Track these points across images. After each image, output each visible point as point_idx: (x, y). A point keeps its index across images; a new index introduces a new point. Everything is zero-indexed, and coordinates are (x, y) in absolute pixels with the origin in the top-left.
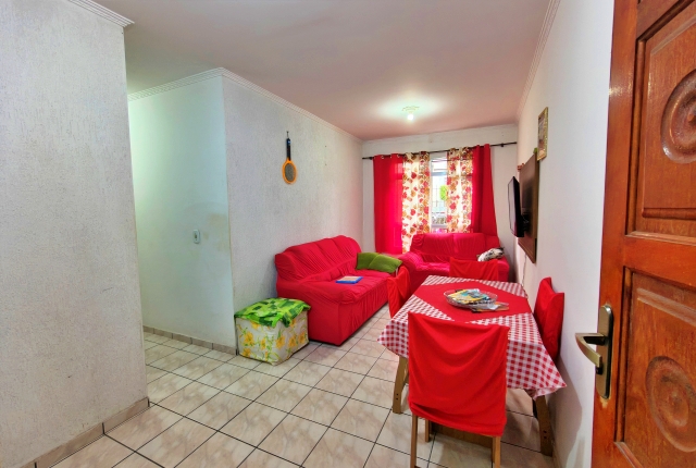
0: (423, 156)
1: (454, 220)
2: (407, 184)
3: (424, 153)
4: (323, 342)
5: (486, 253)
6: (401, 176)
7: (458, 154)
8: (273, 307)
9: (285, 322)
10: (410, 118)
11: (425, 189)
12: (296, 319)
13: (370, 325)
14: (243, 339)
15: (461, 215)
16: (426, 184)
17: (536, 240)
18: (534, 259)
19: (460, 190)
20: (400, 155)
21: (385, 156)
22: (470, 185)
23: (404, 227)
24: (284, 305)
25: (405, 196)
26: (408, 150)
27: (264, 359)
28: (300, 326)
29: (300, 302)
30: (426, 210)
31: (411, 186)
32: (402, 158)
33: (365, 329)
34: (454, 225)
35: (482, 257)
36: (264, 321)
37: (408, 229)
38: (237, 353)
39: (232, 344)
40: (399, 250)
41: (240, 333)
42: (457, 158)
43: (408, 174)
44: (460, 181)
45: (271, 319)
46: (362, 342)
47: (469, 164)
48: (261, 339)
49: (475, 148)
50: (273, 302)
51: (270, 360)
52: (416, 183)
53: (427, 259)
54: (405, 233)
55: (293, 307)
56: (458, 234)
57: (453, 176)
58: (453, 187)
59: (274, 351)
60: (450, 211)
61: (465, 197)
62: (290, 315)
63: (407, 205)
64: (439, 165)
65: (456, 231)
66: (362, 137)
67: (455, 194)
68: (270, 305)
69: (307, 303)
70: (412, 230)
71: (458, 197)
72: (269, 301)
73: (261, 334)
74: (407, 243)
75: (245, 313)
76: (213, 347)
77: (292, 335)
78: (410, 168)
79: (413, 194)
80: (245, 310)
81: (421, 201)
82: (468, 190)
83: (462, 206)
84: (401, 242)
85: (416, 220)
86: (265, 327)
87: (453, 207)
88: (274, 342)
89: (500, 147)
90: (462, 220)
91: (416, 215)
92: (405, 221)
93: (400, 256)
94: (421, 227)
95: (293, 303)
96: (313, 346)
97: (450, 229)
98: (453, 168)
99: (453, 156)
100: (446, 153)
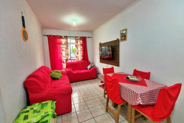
1: (78, 57)
2: (63, 46)
3: (66, 36)
10: (74, 24)
11: (67, 48)
15: (80, 56)
22: (82, 47)
23: (63, 61)
25: (63, 50)
30: (68, 55)
32: (60, 37)
34: (78, 59)
42: (78, 40)
43: (63, 43)
44: (79, 46)
47: (81, 41)
49: (82, 37)
50: (32, 109)
52: (65, 46)
55: (49, 106)
57: (77, 44)
58: (78, 48)
60: (77, 55)
61: (81, 51)
64: (74, 41)
65: (79, 61)
69: (54, 100)
71: (79, 51)
82: (81, 49)
83: (80, 53)
84: (62, 66)
87: (78, 53)
89: (88, 38)
90: (80, 58)
92: (64, 58)
95: (46, 104)
97: (77, 60)
98: (77, 42)
99: (77, 38)
100: (74, 38)
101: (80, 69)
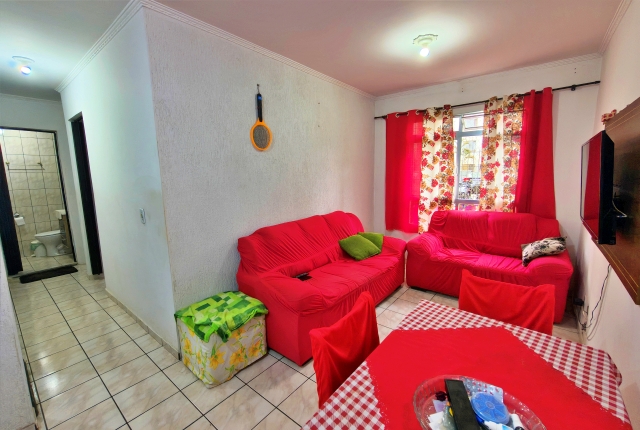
0: (446, 111)
1: (489, 195)
2: (426, 148)
3: (447, 107)
4: (284, 356)
5: (536, 244)
6: (420, 139)
7: (501, 105)
9: (222, 334)
11: (448, 154)
12: (243, 328)
14: (184, 344)
15: (501, 188)
16: (450, 148)
19: (500, 155)
20: (420, 111)
21: (401, 114)
22: (516, 147)
23: (422, 202)
25: (425, 163)
26: (430, 105)
27: (200, 376)
28: (256, 333)
29: (254, 303)
30: (451, 181)
31: (432, 150)
32: (423, 115)
34: (491, 202)
35: (528, 250)
36: (198, 331)
37: (427, 205)
38: (180, 358)
39: (176, 346)
40: (415, 228)
41: (181, 336)
42: (500, 111)
43: (430, 135)
44: (501, 143)
45: (205, 329)
47: (517, 119)
48: (197, 351)
49: (528, 94)
50: (227, 299)
51: (205, 380)
52: (438, 146)
53: (448, 244)
54: (423, 208)
56: (496, 214)
57: (492, 135)
58: (491, 151)
60: (485, 182)
61: (508, 164)
62: (233, 324)
63: (428, 174)
64: (477, 121)
65: (493, 209)
66: (373, 92)
67: (493, 161)
68: (222, 302)
69: (265, 306)
70: (432, 205)
71: (498, 164)
72: (223, 296)
73: (197, 347)
74: (425, 221)
75: (185, 314)
76: (162, 344)
77: (236, 349)
78: (432, 127)
79: (435, 160)
80: (187, 309)
81: (443, 169)
82: (512, 154)
83: (503, 176)
84: (417, 219)
85: (437, 192)
86: (199, 338)
87: (490, 177)
88: (209, 359)
89: (569, 91)
90: (502, 196)
91: (437, 187)
92: (425, 194)
93: (416, 235)
94: (443, 202)
95: (247, 304)
96: (270, 360)
97: (484, 206)
98: (493, 125)
99: (493, 108)
100: (483, 106)
101: (484, 250)
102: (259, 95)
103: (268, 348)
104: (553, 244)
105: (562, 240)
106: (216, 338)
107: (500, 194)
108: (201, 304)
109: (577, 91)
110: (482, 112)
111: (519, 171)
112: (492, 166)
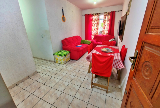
0: (98, 14)
1: (104, 32)
3: (98, 13)
4: (73, 60)
6: (92, 20)
8: (62, 52)
9: (65, 55)
10: (95, 3)
11: (98, 24)
12: (67, 55)
13: (84, 56)
14: (56, 59)
15: (106, 30)
16: (98, 22)
17: (123, 36)
18: (122, 41)
19: (106, 24)
20: (92, 14)
21: (88, 15)
22: (109, 22)
23: (92, 34)
24: (64, 52)
25: (93, 26)
26: (94, 13)
28: (68, 56)
29: (68, 51)
30: (98, 29)
31: (94, 23)
32: (92, 15)
33: (83, 57)
34: (104, 33)
35: (110, 41)
36: (60, 55)
37: (93, 34)
38: (55, 62)
39: (54, 60)
40: (91, 39)
41: (55, 58)
42: (106, 15)
43: (94, 20)
44: (106, 21)
45: (62, 55)
46: (82, 60)
47: (109, 17)
48: (60, 59)
49: (111, 12)
51: (62, 63)
52: (96, 22)
53: (97, 41)
54: (92, 35)
55: (66, 52)
56: (105, 35)
57: (105, 20)
58: (105, 23)
59: (63, 61)
60: (103, 29)
61: (107, 26)
62: (66, 54)
63: (93, 28)
64: (102, 17)
65: (105, 34)
66: (82, 9)
67: (105, 25)
69: (70, 51)
70: (94, 34)
71: (106, 26)
73: (60, 58)
74: (93, 37)
76: (50, 61)
77: (67, 58)
78: (94, 18)
79: (95, 25)
80: (56, 53)
81: (96, 27)
82: (108, 24)
83: (106, 28)
84: (91, 37)
85: (95, 32)
86: (60, 57)
87: (104, 28)
88: (63, 60)
89: (118, 12)
90: (106, 32)
91: (95, 30)
92: (92, 32)
93: (91, 40)
94: (96, 34)
95: (66, 51)
96: (71, 60)
97: (103, 34)
98: (105, 18)
100: (104, 14)
102: (63, 10)
103: (71, 59)
104: (113, 39)
105: (115, 39)
106: (64, 56)
107: (106, 31)
108: (58, 52)
109: (119, 12)
110: (103, 15)
111: (109, 27)
112: (105, 26)
